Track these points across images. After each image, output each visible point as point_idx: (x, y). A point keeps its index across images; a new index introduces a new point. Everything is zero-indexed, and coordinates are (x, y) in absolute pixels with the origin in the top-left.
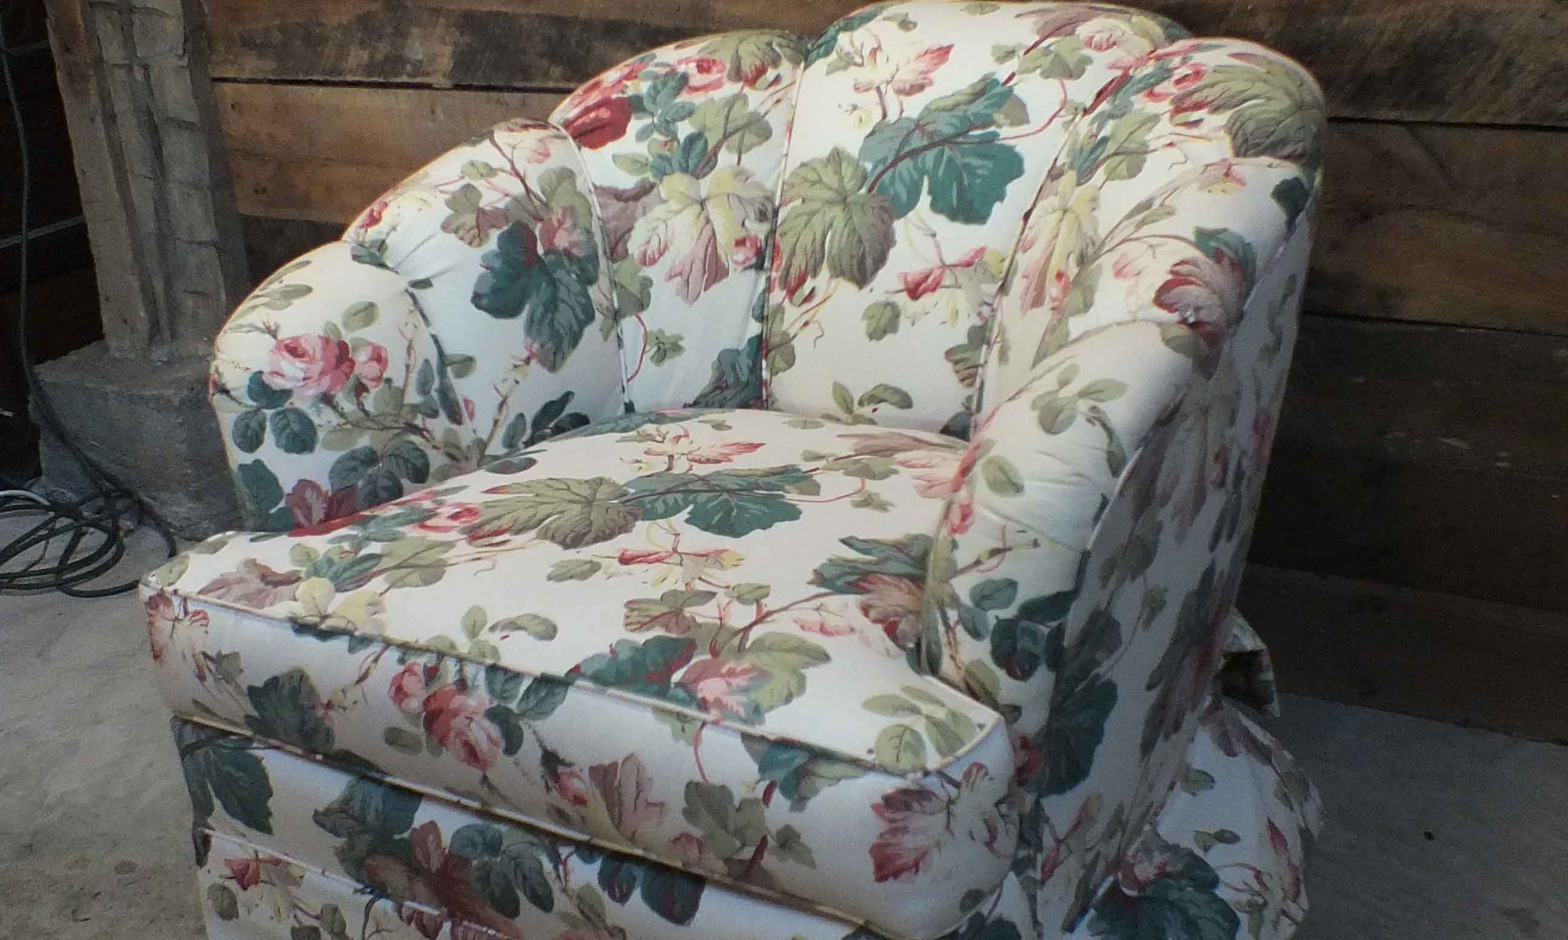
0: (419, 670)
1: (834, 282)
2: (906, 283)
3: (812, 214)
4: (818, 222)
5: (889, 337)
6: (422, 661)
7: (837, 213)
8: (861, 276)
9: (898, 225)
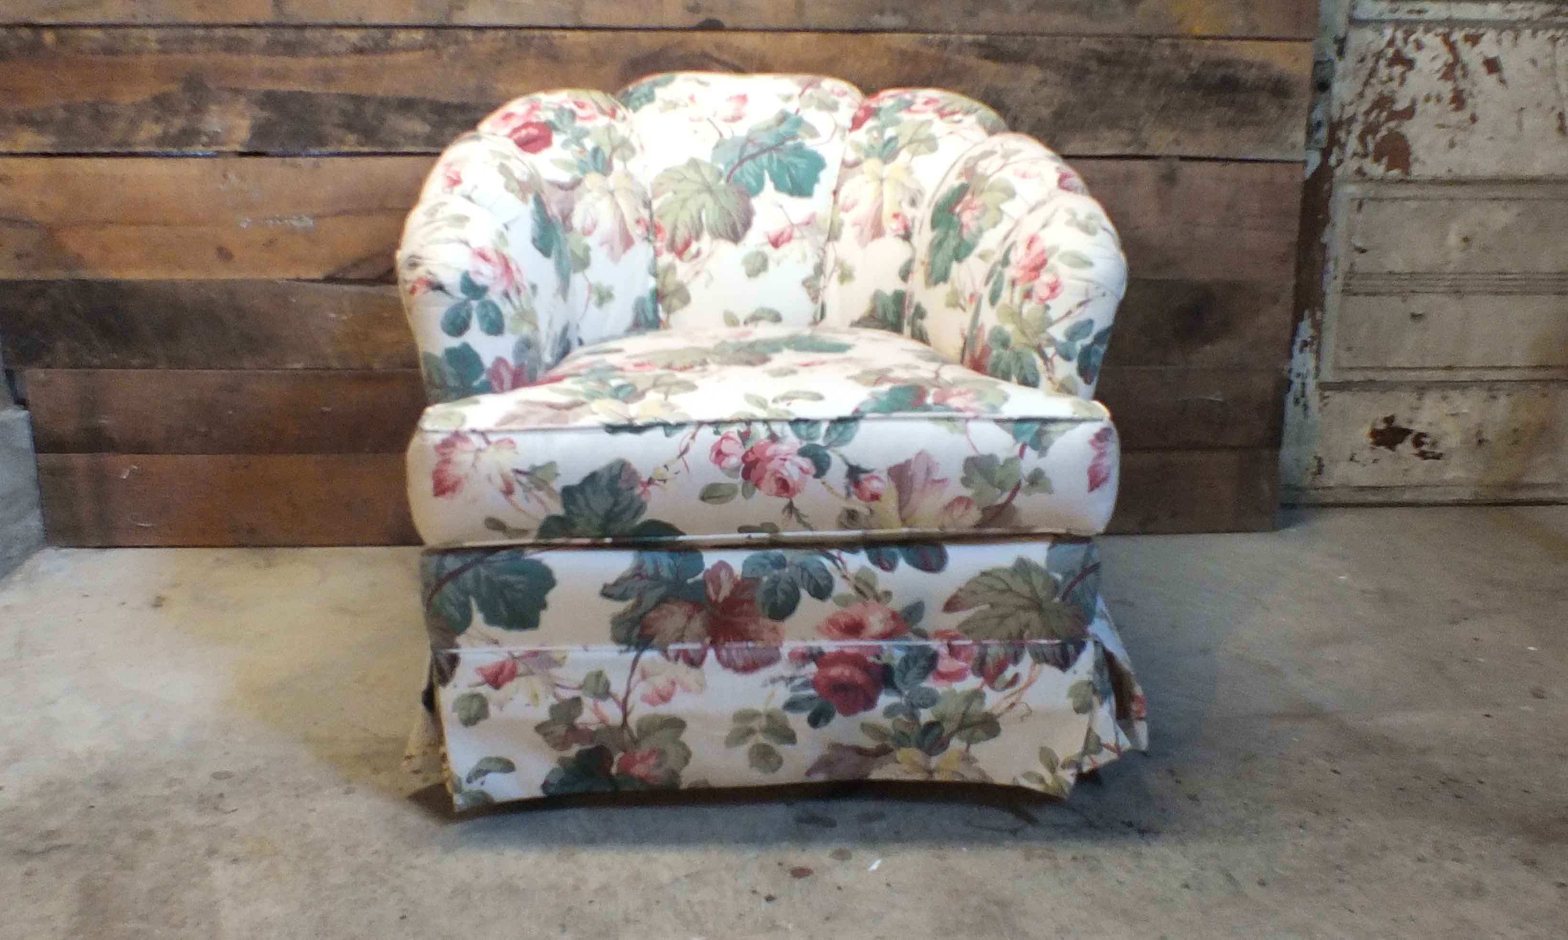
0: (735, 435)
1: (715, 243)
2: (769, 237)
3: (685, 201)
4: (692, 206)
5: (762, 275)
6: (734, 430)
7: (706, 198)
8: (735, 235)
9: (755, 202)
